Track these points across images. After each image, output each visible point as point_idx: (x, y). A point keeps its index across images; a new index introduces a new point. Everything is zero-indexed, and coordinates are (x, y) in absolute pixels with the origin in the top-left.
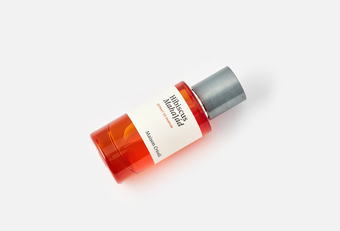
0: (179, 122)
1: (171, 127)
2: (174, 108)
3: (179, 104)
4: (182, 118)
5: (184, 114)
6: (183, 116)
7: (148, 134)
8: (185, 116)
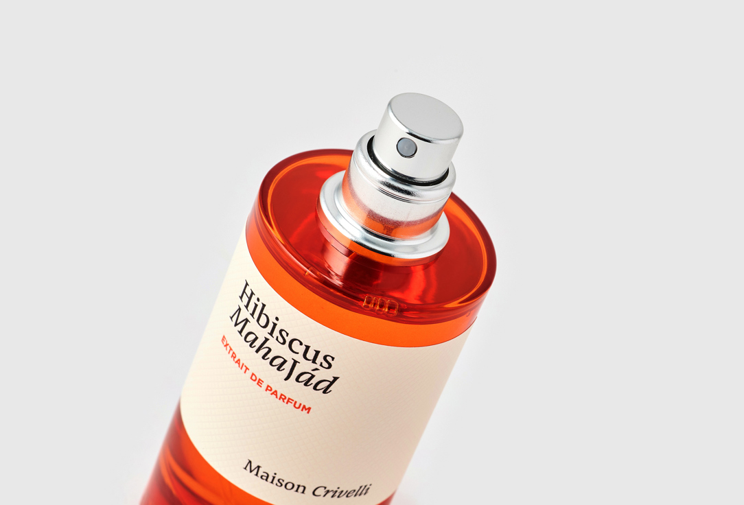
0: (314, 381)
1: (305, 412)
2: (267, 340)
3: (272, 320)
4: (314, 361)
5: (308, 348)
6: (311, 355)
7: (255, 472)
8: (317, 353)
